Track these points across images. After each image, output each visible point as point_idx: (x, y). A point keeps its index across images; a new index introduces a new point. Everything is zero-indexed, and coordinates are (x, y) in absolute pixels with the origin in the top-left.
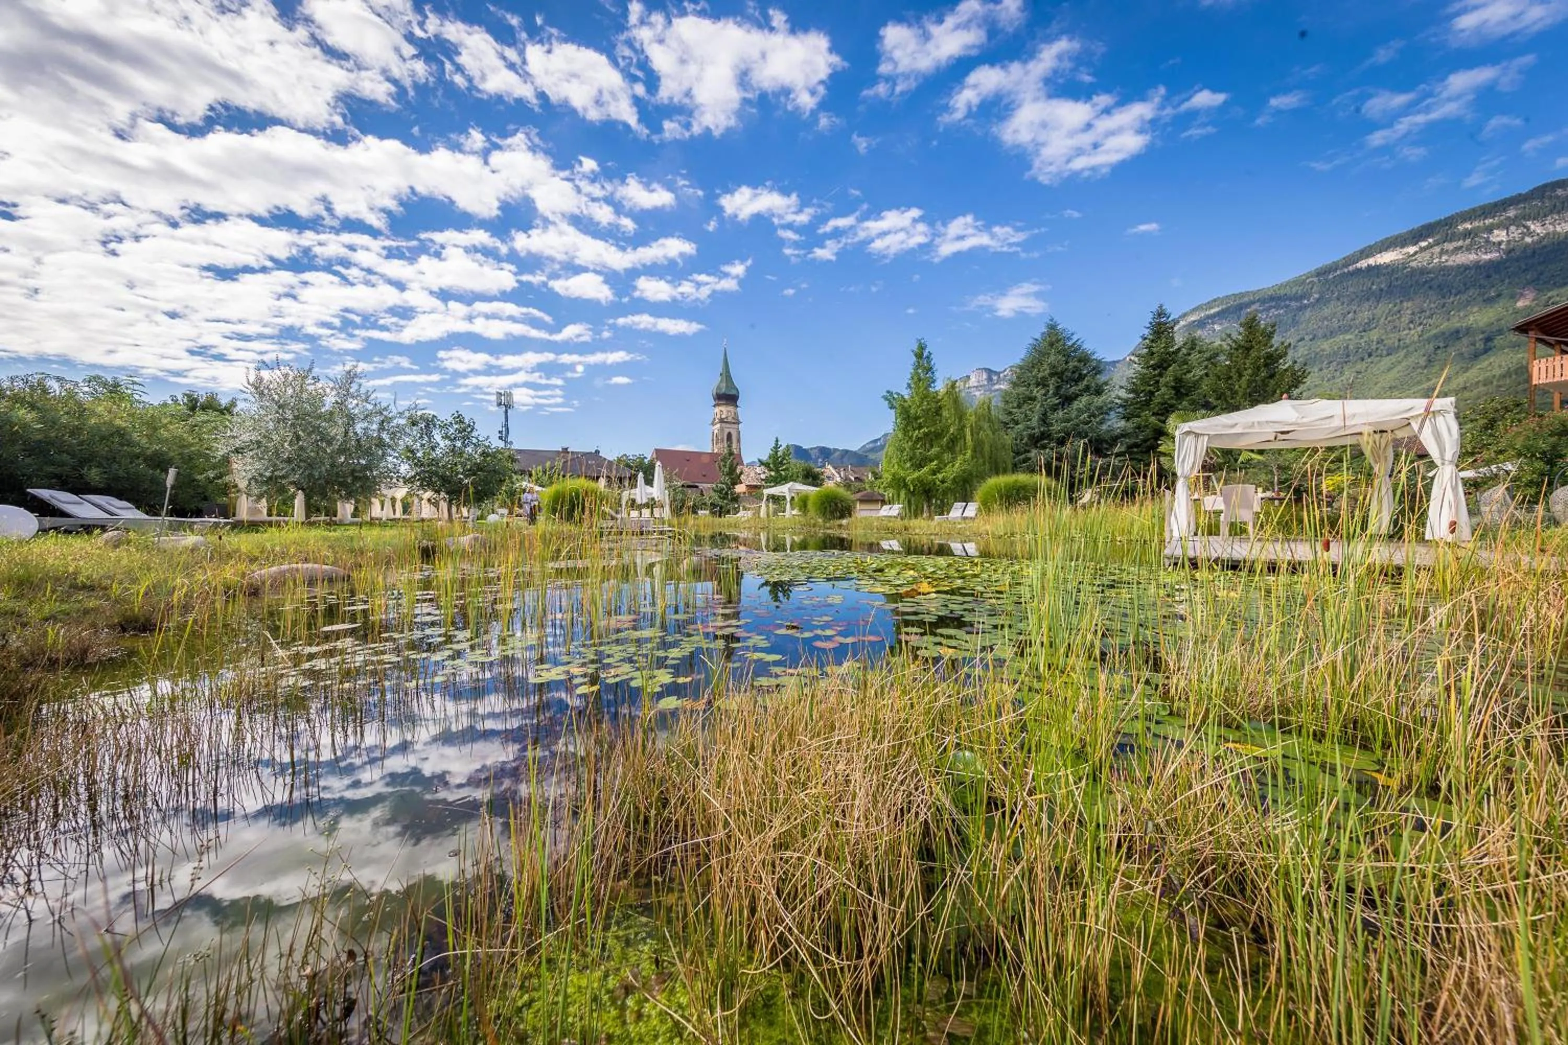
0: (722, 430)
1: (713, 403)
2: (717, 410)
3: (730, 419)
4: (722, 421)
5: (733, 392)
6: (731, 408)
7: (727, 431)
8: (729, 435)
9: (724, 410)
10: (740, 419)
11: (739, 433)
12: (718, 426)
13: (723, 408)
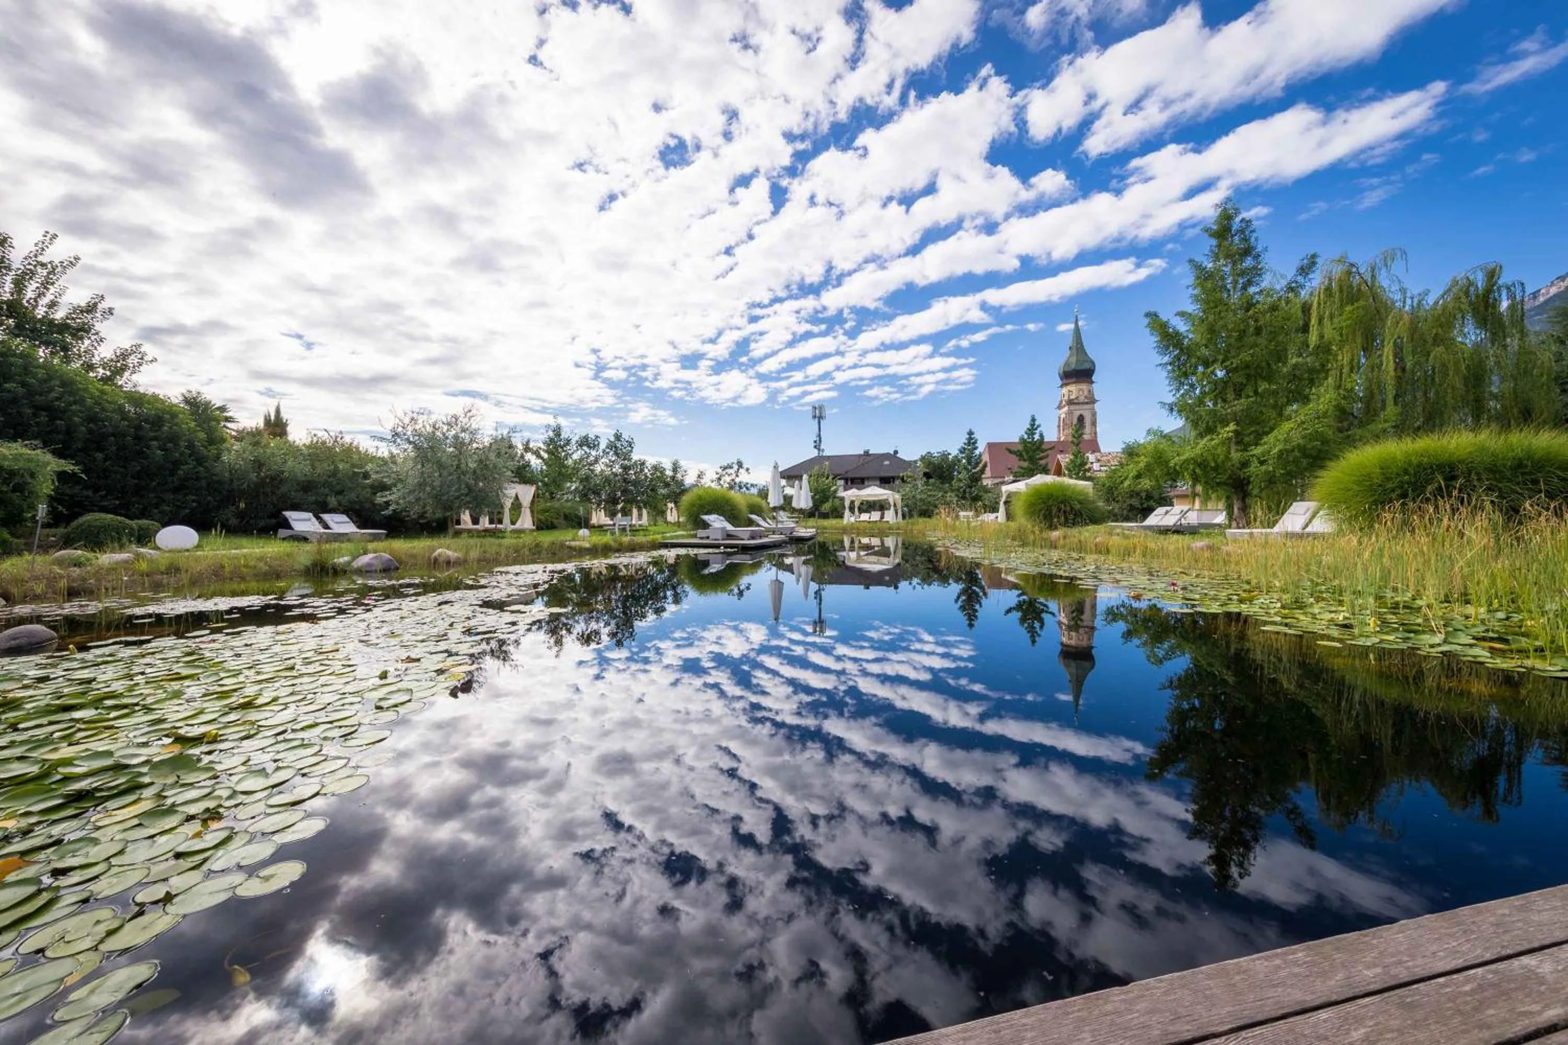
0: (1070, 413)
1: (1060, 382)
2: (1065, 390)
3: (1082, 399)
4: (1070, 402)
5: (1087, 366)
6: (1084, 387)
7: (1077, 414)
8: (1081, 419)
9: (1073, 390)
10: (1096, 397)
11: (1094, 414)
12: (1066, 408)
13: (1072, 388)
